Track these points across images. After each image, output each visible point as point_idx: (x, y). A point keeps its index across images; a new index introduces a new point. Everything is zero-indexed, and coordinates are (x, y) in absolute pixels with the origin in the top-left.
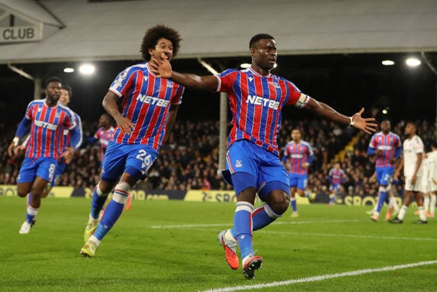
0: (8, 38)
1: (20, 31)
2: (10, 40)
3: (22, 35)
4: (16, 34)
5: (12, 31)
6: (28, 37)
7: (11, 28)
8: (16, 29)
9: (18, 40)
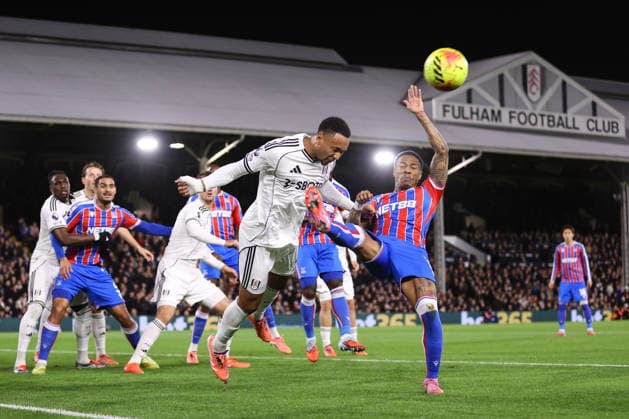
0: (592, 130)
1: (604, 123)
2: (595, 133)
3: (607, 128)
4: (600, 127)
5: (596, 122)
6: (613, 131)
7: (594, 118)
8: (600, 120)
9: (603, 133)
